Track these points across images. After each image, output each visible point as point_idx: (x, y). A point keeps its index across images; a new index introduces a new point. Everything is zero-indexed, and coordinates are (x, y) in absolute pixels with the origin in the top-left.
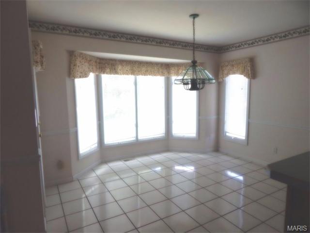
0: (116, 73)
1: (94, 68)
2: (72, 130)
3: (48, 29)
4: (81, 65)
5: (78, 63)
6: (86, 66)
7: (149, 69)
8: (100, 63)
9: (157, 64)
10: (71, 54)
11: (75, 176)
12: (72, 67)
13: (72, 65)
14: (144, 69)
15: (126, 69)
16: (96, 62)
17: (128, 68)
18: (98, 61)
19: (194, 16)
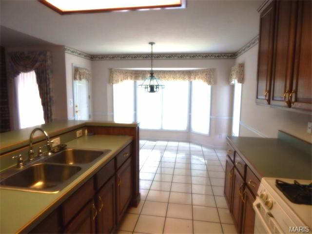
2: (109, 114)
5: (115, 75)
10: (111, 71)
13: (111, 77)
16: (131, 73)
19: (152, 44)
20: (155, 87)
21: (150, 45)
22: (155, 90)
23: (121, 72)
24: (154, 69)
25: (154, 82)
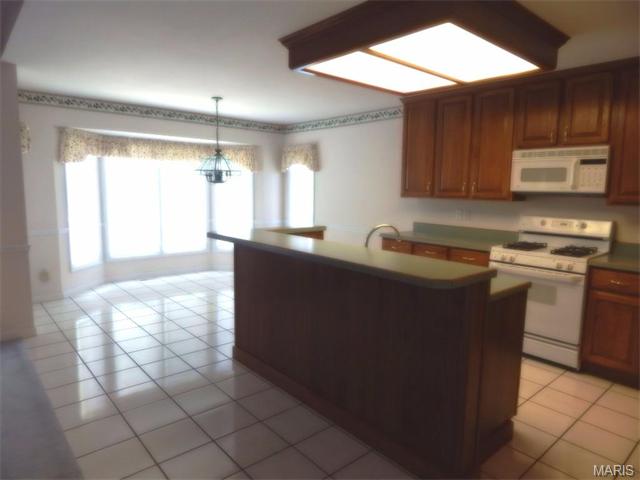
0: (128, 154)
1: (95, 148)
2: (61, 231)
3: (29, 98)
4: (75, 146)
5: (71, 142)
6: (81, 147)
7: (179, 151)
8: (103, 142)
9: (191, 145)
10: (62, 131)
11: (66, 292)
12: (62, 148)
13: (62, 145)
14: (171, 151)
15: (144, 150)
16: (97, 140)
17: (146, 149)
18: (100, 139)
19: (217, 99)
20: (224, 174)
21: (214, 101)
22: (224, 177)
23: (81, 136)
24: (221, 142)
25: (222, 166)
